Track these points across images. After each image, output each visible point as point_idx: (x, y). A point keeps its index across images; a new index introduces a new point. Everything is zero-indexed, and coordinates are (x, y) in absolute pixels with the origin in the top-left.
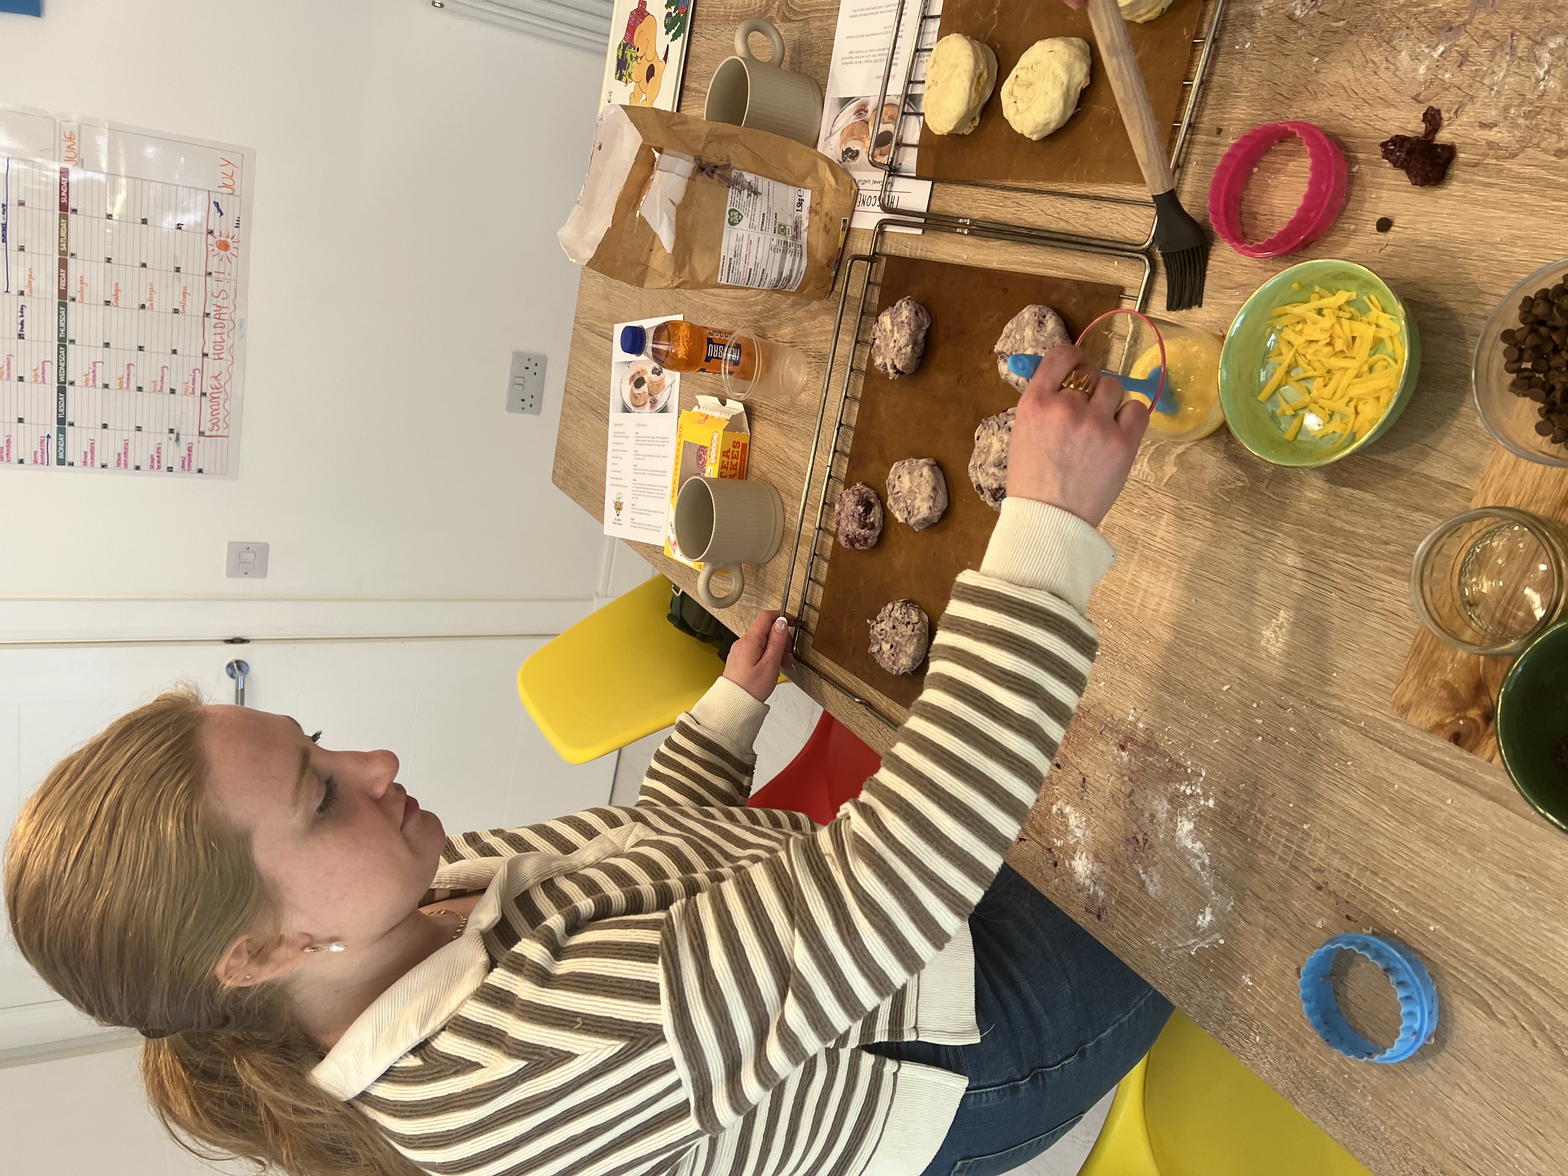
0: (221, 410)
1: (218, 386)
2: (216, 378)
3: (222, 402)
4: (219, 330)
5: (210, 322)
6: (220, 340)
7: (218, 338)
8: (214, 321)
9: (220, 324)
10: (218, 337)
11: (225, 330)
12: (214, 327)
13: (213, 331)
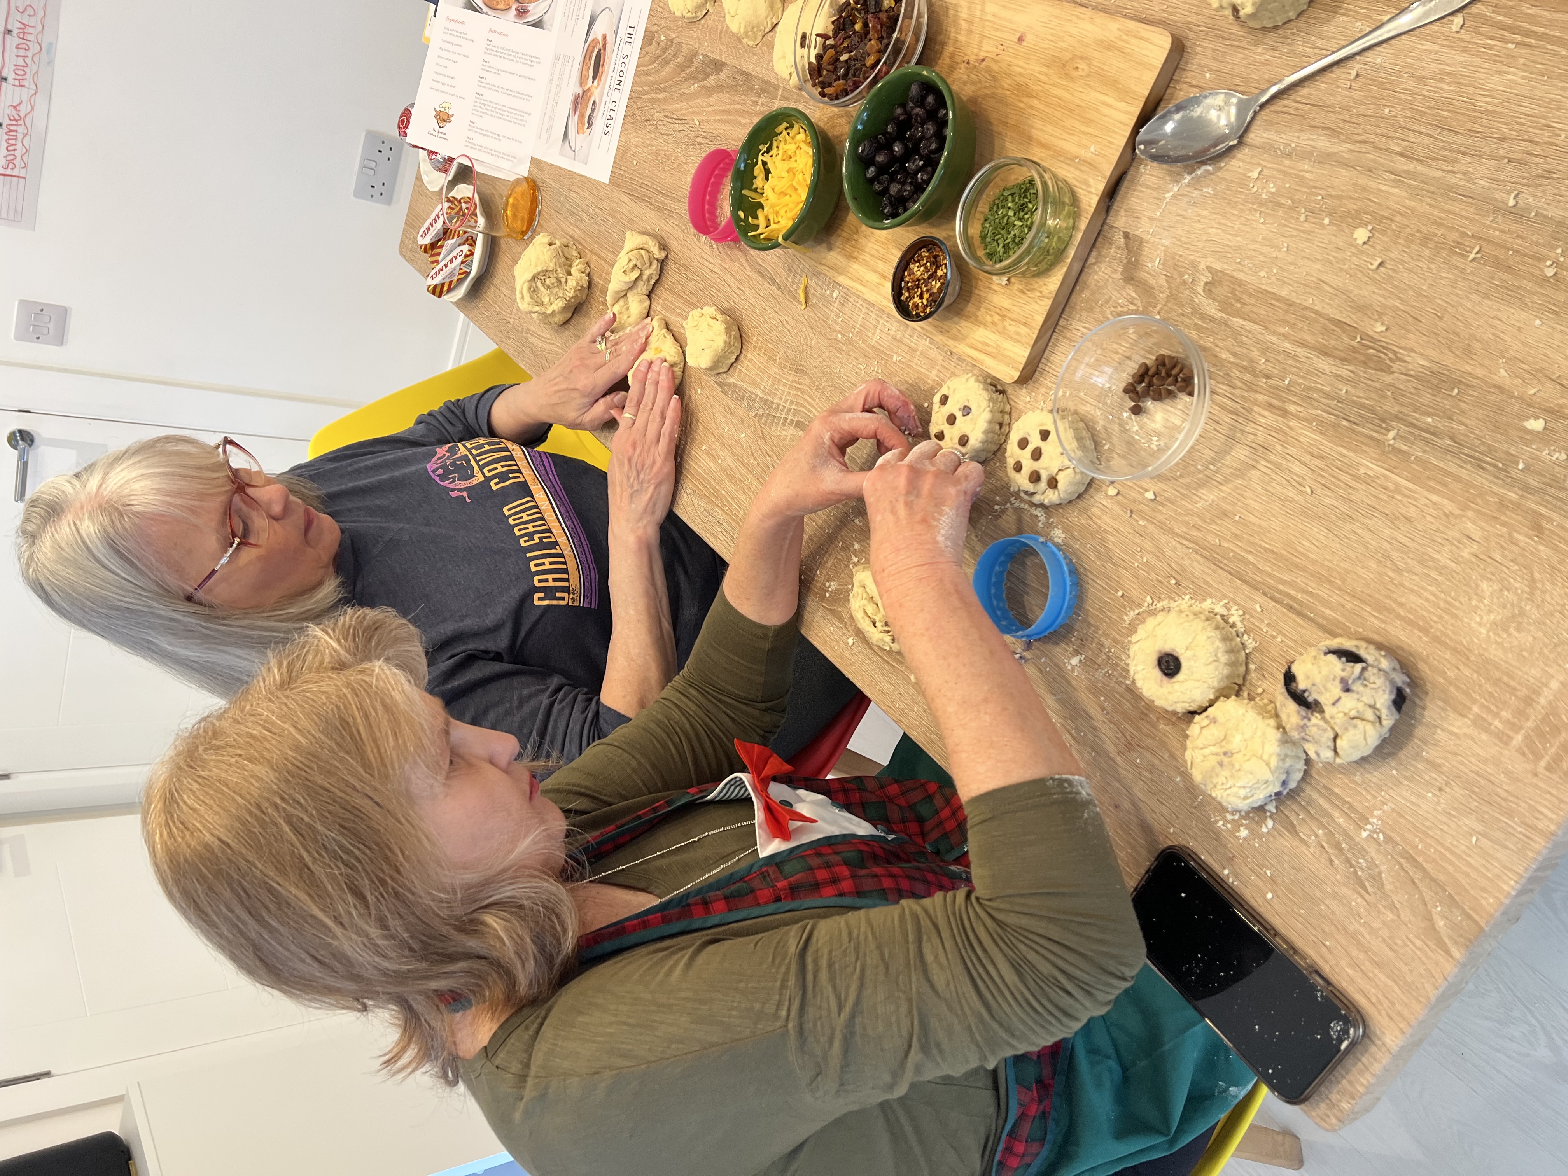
0: (19, 146)
1: (17, 117)
2: (15, 107)
3: (20, 137)
4: (22, 52)
5: (12, 41)
6: (23, 63)
7: (21, 62)
8: (17, 41)
9: (23, 45)
10: (21, 59)
11: (30, 54)
12: (17, 48)
13: (15, 52)
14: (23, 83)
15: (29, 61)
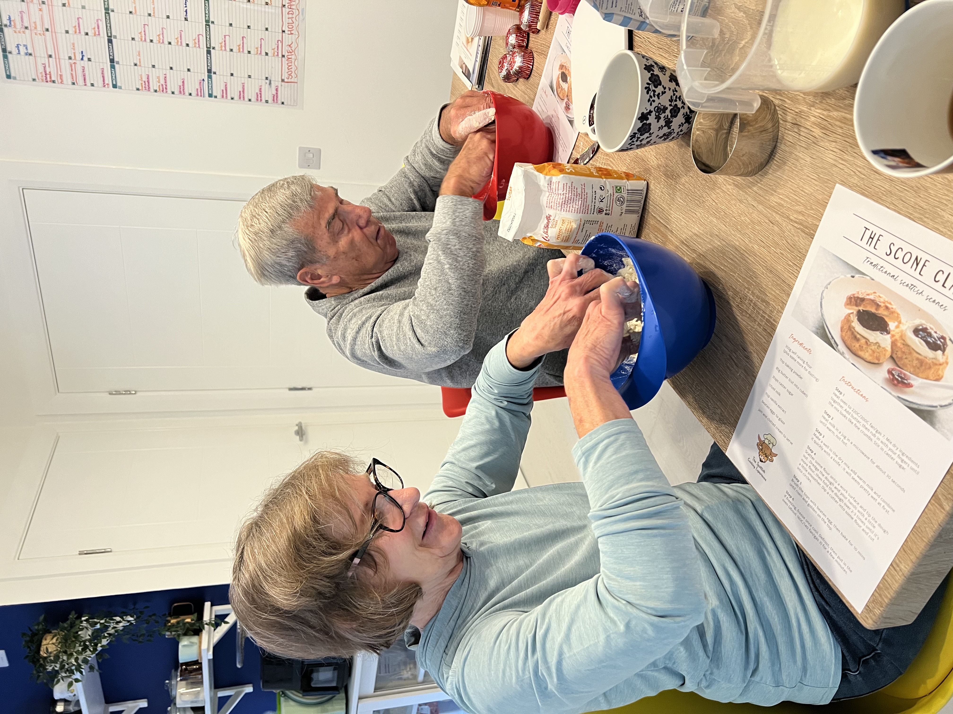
0: (293, 66)
1: (291, 51)
2: (290, 46)
3: (293, 61)
4: (290, 16)
5: (286, 10)
6: (291, 22)
9: (291, 12)
11: (294, 16)
12: (288, 14)
13: (287, 16)
14: (292, 32)
15: (294, 19)
